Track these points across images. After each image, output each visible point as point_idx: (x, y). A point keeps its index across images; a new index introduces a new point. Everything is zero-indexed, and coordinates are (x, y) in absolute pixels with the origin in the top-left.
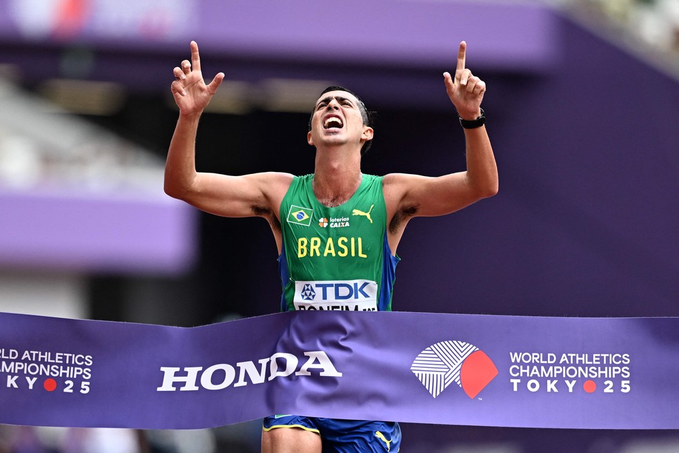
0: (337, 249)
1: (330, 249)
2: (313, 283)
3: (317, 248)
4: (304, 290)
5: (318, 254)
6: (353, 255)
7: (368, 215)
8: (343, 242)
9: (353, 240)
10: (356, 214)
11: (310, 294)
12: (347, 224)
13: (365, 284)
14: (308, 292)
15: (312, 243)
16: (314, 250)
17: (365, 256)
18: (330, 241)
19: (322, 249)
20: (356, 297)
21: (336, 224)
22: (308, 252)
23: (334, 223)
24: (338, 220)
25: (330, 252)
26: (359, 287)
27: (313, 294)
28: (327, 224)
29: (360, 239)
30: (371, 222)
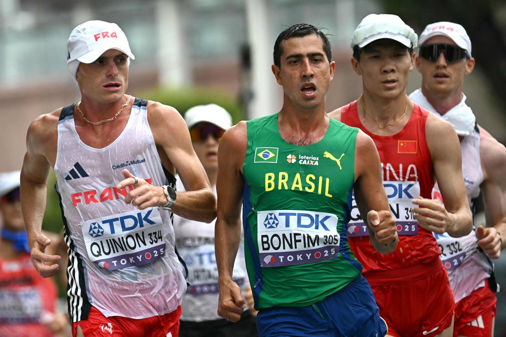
0: (305, 184)
1: (297, 183)
2: (277, 212)
3: (285, 181)
4: (267, 219)
5: (286, 188)
6: (320, 192)
7: (338, 161)
8: (311, 179)
9: (321, 178)
10: (327, 156)
11: (274, 223)
12: (316, 163)
13: (327, 218)
14: (271, 221)
15: (280, 177)
16: (282, 183)
17: (331, 196)
18: (298, 176)
19: (290, 183)
20: (317, 228)
21: (305, 161)
22: (276, 185)
23: (303, 160)
24: (307, 158)
25: (297, 186)
26: (320, 219)
27: (276, 222)
28: (295, 161)
29: (328, 180)
30: (341, 168)
